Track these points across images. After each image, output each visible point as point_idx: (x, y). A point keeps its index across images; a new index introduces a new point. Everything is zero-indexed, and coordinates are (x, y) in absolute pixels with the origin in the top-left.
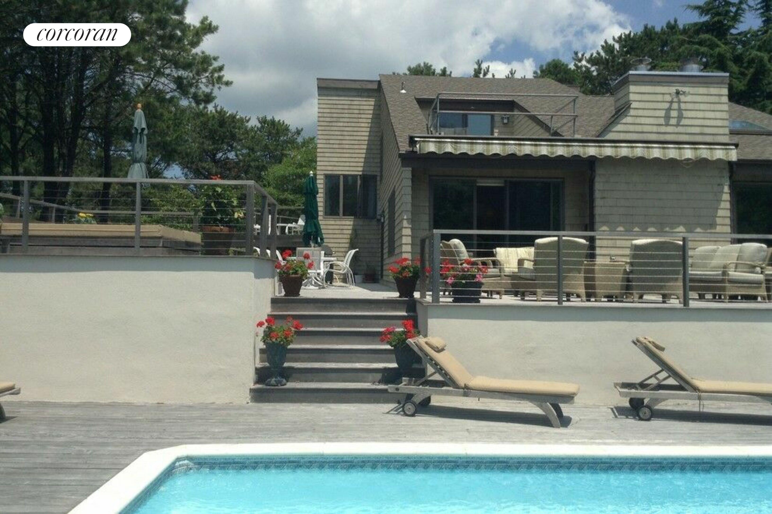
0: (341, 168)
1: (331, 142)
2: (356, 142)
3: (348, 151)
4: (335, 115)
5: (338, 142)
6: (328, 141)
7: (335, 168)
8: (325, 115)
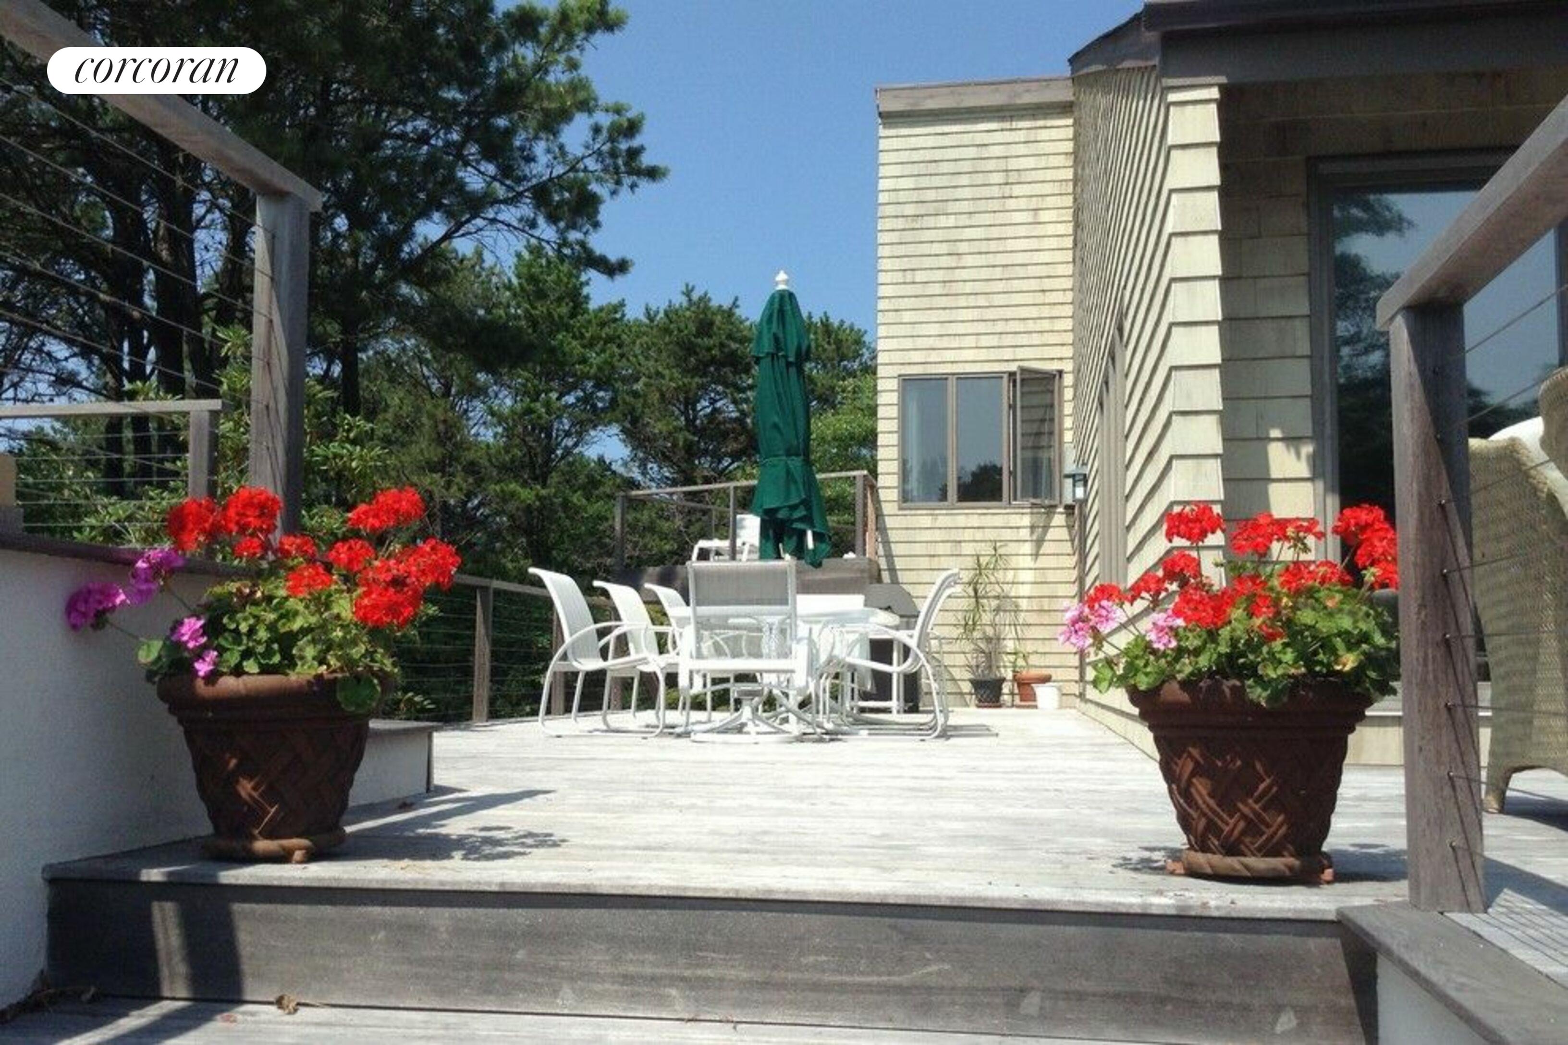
0: (949, 355)
1: (920, 276)
2: (998, 273)
3: (972, 301)
4: (931, 195)
5: (939, 275)
6: (909, 276)
7: (934, 357)
8: (902, 196)
